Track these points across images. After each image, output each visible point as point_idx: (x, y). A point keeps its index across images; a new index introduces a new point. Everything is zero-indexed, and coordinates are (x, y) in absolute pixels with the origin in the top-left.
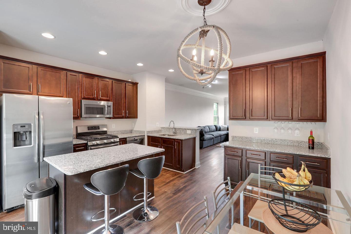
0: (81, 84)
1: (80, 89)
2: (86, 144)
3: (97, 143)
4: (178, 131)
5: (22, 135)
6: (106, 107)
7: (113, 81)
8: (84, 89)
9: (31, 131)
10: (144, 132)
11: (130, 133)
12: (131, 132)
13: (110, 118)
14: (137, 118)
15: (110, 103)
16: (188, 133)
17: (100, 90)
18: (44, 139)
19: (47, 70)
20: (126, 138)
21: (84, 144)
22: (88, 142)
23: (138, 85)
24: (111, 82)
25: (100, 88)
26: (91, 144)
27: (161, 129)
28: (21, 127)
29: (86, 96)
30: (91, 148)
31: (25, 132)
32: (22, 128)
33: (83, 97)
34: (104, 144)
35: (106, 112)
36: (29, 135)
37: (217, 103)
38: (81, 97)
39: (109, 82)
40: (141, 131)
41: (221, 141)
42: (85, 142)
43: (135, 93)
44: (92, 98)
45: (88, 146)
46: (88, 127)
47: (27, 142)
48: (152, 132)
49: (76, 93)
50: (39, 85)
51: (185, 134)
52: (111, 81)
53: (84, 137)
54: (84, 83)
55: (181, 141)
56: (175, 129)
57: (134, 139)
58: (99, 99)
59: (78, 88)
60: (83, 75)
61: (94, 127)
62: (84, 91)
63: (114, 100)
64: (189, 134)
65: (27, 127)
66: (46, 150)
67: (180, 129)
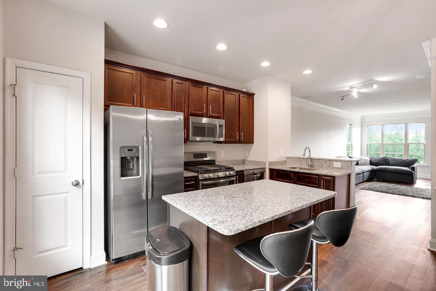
0: (188, 95)
1: (187, 102)
2: (197, 177)
3: (209, 177)
4: (316, 163)
5: (129, 162)
6: (218, 126)
7: (225, 91)
8: (191, 102)
9: (139, 157)
10: (264, 163)
11: (242, 164)
12: (243, 162)
13: (220, 142)
14: (253, 143)
15: (223, 122)
16: (334, 166)
17: (209, 103)
18: (153, 167)
19: (152, 76)
20: (243, 171)
21: (194, 177)
22: (198, 174)
23: (255, 96)
24: (222, 93)
25: (209, 101)
26: (203, 178)
27: (285, 160)
28: (129, 150)
29: (194, 111)
30: (202, 183)
31: (132, 158)
32: (129, 152)
33: (190, 113)
34: (217, 178)
35: (218, 134)
36: (136, 162)
37: (351, 125)
38: (188, 113)
39: (220, 92)
40: (259, 162)
41: (364, 181)
42: (195, 174)
43: (251, 108)
44: (200, 114)
45: (198, 180)
46: (194, 154)
47: (135, 172)
48: (275, 163)
49: (182, 107)
50: (143, 97)
51: (330, 168)
52: (222, 91)
53: (191, 168)
54: (191, 94)
55: (333, 179)
56: (311, 159)
57: (254, 172)
58: (208, 116)
59: (185, 100)
60: (190, 83)
61: (200, 154)
62: (191, 105)
63: (225, 117)
64: (338, 168)
65: (134, 150)
66: (154, 183)
67: (320, 159)
